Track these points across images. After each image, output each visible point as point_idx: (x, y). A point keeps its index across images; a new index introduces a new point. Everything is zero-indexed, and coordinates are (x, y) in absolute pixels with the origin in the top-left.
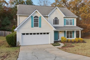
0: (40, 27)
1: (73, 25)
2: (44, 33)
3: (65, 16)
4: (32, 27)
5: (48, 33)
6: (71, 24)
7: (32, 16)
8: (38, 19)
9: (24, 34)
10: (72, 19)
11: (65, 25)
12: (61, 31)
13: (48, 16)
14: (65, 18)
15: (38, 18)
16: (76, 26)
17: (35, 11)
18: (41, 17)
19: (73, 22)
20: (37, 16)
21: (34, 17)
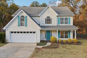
0: (26, 26)
1: (69, 24)
2: (31, 32)
3: (58, 15)
4: (19, 26)
5: (34, 32)
6: (66, 23)
7: (18, 16)
8: (24, 19)
9: (12, 32)
10: (68, 17)
11: (59, 24)
12: (53, 31)
13: (39, 15)
14: (59, 17)
15: (24, 17)
16: (72, 25)
17: (21, 11)
18: (27, 16)
19: (69, 21)
20: (23, 16)
21: (20, 16)
